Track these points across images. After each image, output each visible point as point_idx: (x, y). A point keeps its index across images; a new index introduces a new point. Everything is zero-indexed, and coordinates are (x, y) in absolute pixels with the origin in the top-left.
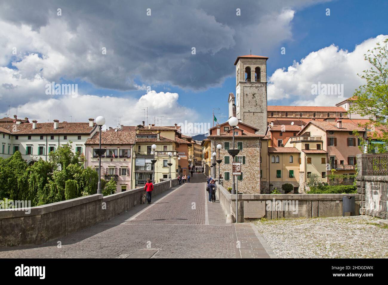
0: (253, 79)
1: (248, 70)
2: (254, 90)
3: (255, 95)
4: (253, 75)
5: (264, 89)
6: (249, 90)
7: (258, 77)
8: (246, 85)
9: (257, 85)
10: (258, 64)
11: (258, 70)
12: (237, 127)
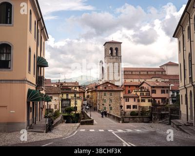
0: (114, 54)
2: (114, 60)
4: (114, 51)
6: (112, 61)
7: (116, 53)
8: (110, 57)
10: (117, 46)
11: (117, 49)
12: (109, 85)
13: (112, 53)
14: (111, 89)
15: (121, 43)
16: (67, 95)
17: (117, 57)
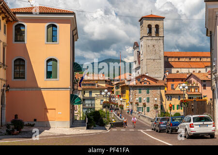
0: (153, 33)
1: (150, 26)
2: (154, 42)
3: (155, 46)
4: (154, 30)
5: (161, 41)
6: (150, 43)
7: (157, 32)
8: (148, 38)
9: (156, 38)
10: (157, 22)
11: (157, 26)
12: (146, 79)
13: (150, 32)
14: (147, 84)
15: (164, 18)
16: (91, 93)
17: (158, 38)
